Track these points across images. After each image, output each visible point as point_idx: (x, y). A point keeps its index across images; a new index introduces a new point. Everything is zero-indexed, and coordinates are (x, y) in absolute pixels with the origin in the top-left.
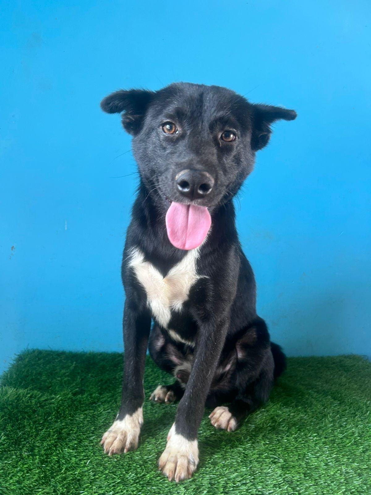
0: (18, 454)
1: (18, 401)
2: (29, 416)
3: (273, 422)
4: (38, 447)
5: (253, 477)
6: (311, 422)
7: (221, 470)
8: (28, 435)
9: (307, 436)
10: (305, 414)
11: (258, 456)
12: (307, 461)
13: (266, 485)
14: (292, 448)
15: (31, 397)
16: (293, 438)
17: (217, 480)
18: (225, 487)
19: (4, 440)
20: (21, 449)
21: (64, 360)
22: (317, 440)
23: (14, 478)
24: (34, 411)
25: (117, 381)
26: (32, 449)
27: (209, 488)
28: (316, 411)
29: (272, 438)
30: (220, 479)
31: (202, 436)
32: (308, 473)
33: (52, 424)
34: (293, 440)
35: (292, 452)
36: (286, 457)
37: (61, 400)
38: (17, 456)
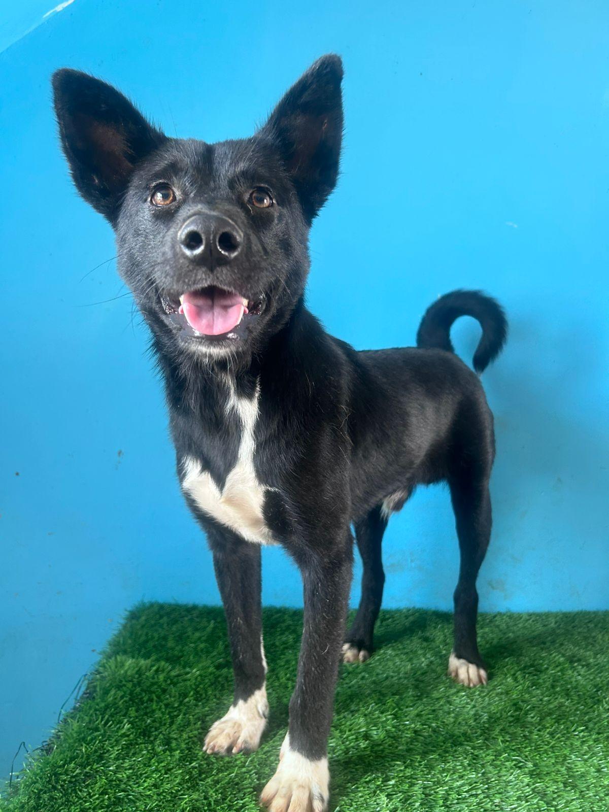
0: (149, 748)
1: (140, 676)
2: (158, 697)
3: (516, 711)
4: (176, 739)
5: (486, 786)
6: (577, 710)
7: (439, 776)
8: (160, 722)
9: (569, 730)
10: (566, 698)
11: (494, 757)
12: (569, 765)
13: (507, 798)
14: (546, 747)
15: (157, 671)
16: (548, 733)
17: (433, 789)
18: (446, 799)
19: (129, 729)
20: (152, 742)
21: (197, 617)
22: (584, 737)
23: (148, 780)
24: (164, 691)
25: (277, 649)
26: (167, 742)
27: (422, 799)
28: (584, 694)
29: (515, 733)
30: (438, 788)
31: (409, 728)
32: (570, 782)
33: (191, 708)
34: (548, 736)
35: (546, 751)
36: (537, 759)
37: (200, 675)
38: (148, 752)
